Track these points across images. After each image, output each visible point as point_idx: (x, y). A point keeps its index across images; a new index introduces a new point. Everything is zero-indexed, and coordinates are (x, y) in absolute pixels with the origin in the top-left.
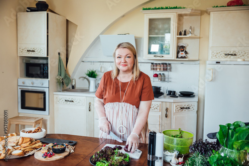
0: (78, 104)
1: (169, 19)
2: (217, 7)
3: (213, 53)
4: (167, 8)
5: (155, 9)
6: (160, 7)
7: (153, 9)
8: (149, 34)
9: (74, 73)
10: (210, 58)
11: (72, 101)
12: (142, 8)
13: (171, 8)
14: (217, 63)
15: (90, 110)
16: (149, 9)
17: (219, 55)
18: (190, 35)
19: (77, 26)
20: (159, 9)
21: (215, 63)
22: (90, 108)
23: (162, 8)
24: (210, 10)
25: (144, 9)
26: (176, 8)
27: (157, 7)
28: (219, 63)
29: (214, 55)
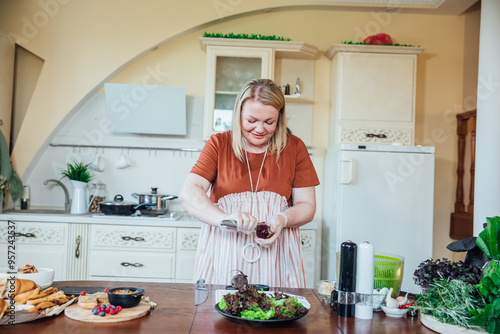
0: (48, 241)
1: (258, 61)
2: (350, 43)
3: (345, 132)
4: (254, 37)
5: (232, 36)
6: (242, 33)
7: (226, 37)
8: (217, 88)
9: (29, 170)
10: (339, 141)
11: (32, 236)
12: (203, 31)
13: (263, 38)
14: (360, 147)
15: (77, 256)
16: (218, 36)
17: (355, 135)
18: (298, 95)
19: (43, 61)
20: (238, 37)
21: (357, 148)
22: (77, 249)
23: (245, 37)
24: (337, 49)
25: (207, 36)
26: (272, 38)
27: (235, 34)
28: (364, 147)
29: (347, 136)
